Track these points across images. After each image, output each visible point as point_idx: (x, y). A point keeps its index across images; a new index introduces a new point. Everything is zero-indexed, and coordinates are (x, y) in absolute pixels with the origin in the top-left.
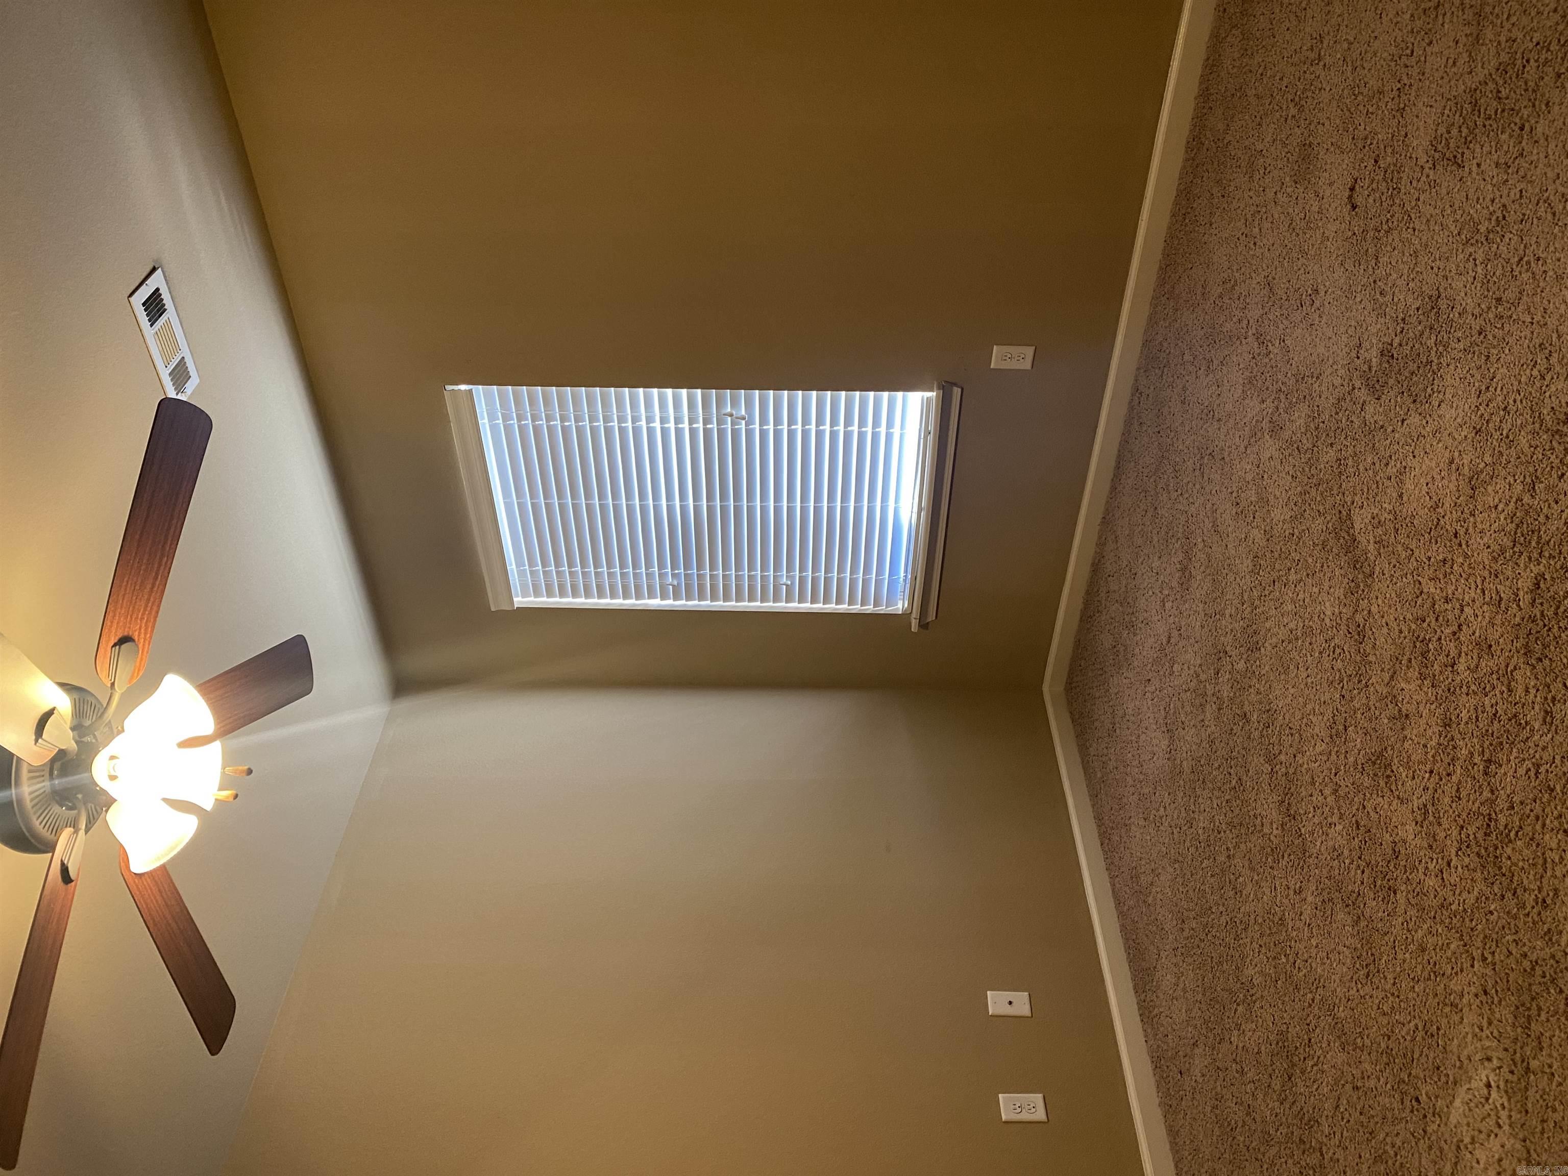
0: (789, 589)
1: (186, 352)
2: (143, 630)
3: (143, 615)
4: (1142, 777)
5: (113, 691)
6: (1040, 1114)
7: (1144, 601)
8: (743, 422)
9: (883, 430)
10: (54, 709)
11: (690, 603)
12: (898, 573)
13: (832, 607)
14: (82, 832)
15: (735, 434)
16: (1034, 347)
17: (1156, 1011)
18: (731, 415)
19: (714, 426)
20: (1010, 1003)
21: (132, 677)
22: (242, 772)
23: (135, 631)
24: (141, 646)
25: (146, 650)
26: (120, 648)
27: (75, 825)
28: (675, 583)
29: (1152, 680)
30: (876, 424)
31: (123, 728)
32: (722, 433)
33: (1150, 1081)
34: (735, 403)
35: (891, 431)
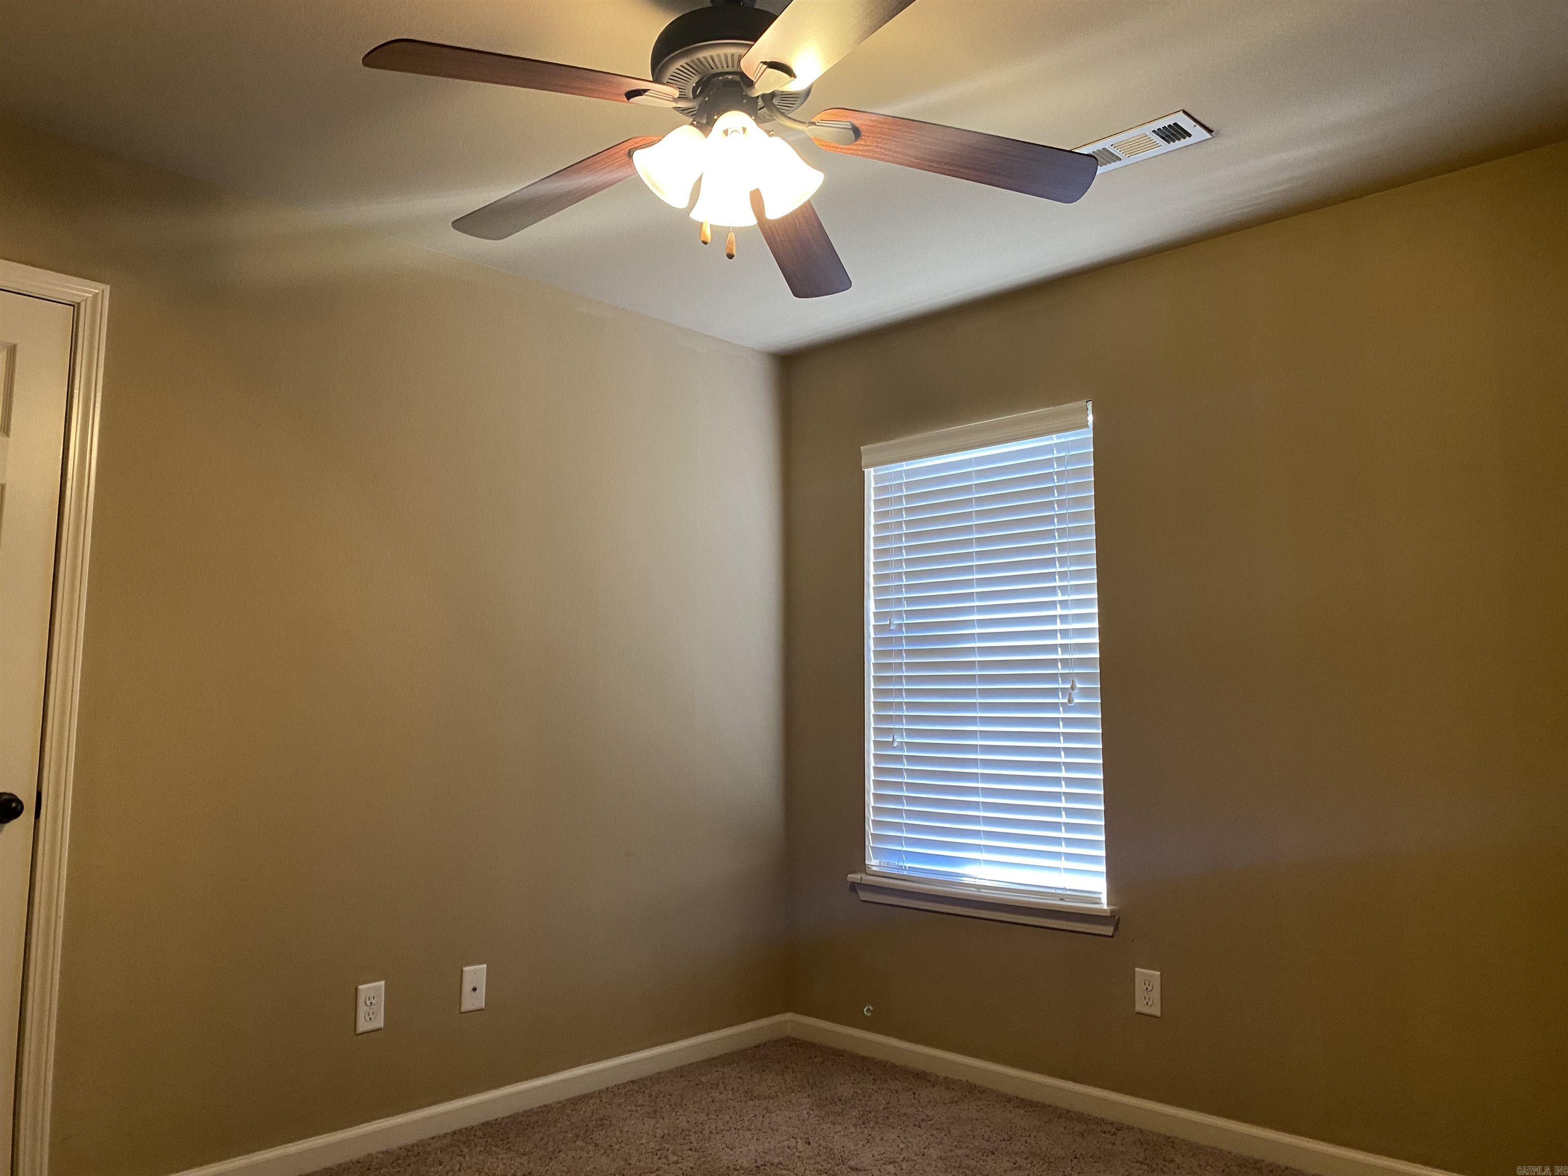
0: (889, 745)
1: (1125, 162)
2: (865, 148)
3: (881, 148)
4: (707, 1133)
5: (807, 124)
6: (363, 1025)
7: (893, 1137)
8: (1066, 701)
9: (1063, 849)
10: (795, 77)
11: (872, 642)
12: (908, 861)
13: (871, 789)
14: (674, 105)
15: (1053, 692)
16: (1160, 1016)
17: (466, 1150)
18: (1073, 688)
19: (1060, 670)
20: (474, 989)
21: (818, 140)
22: (731, 249)
23: (866, 142)
24: (850, 146)
25: (846, 151)
26: (849, 129)
27: (682, 97)
28: (892, 628)
29: (810, 1147)
30: (1070, 842)
31: (772, 135)
32: (1053, 678)
33: (394, 1143)
34: (1085, 692)
35: (1063, 858)
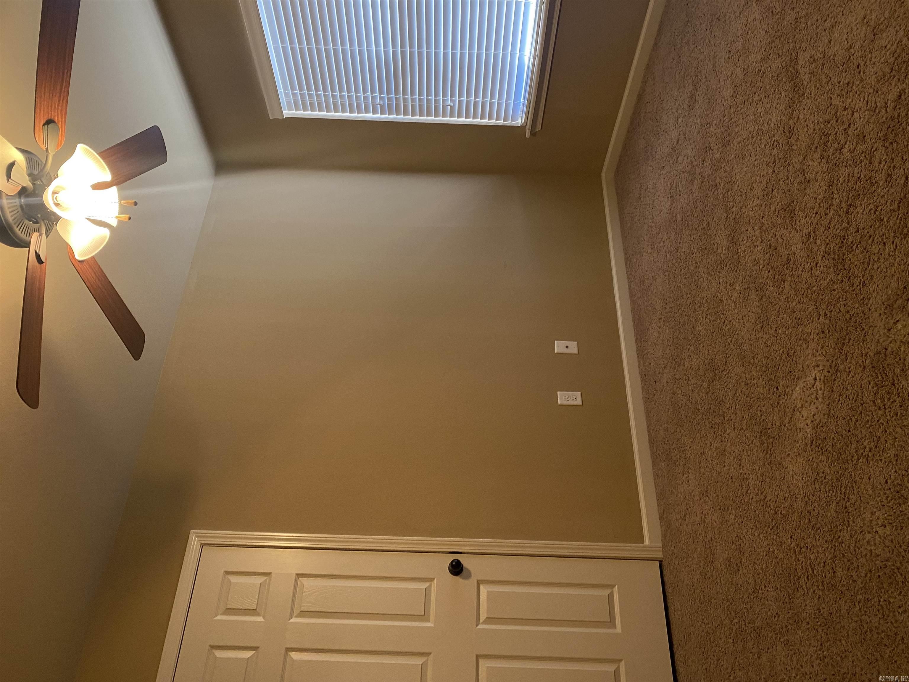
0: (452, 108)
2: (60, 117)
3: (58, 106)
5: (48, 153)
6: (579, 402)
7: (666, 117)
10: (15, 162)
12: (519, 99)
14: (44, 236)
17: (646, 352)
20: (567, 347)
21: (58, 145)
22: (131, 203)
23: (55, 116)
24: (60, 126)
25: (63, 129)
26: (47, 127)
27: (39, 230)
28: (382, 103)
29: (665, 166)
31: (57, 175)
